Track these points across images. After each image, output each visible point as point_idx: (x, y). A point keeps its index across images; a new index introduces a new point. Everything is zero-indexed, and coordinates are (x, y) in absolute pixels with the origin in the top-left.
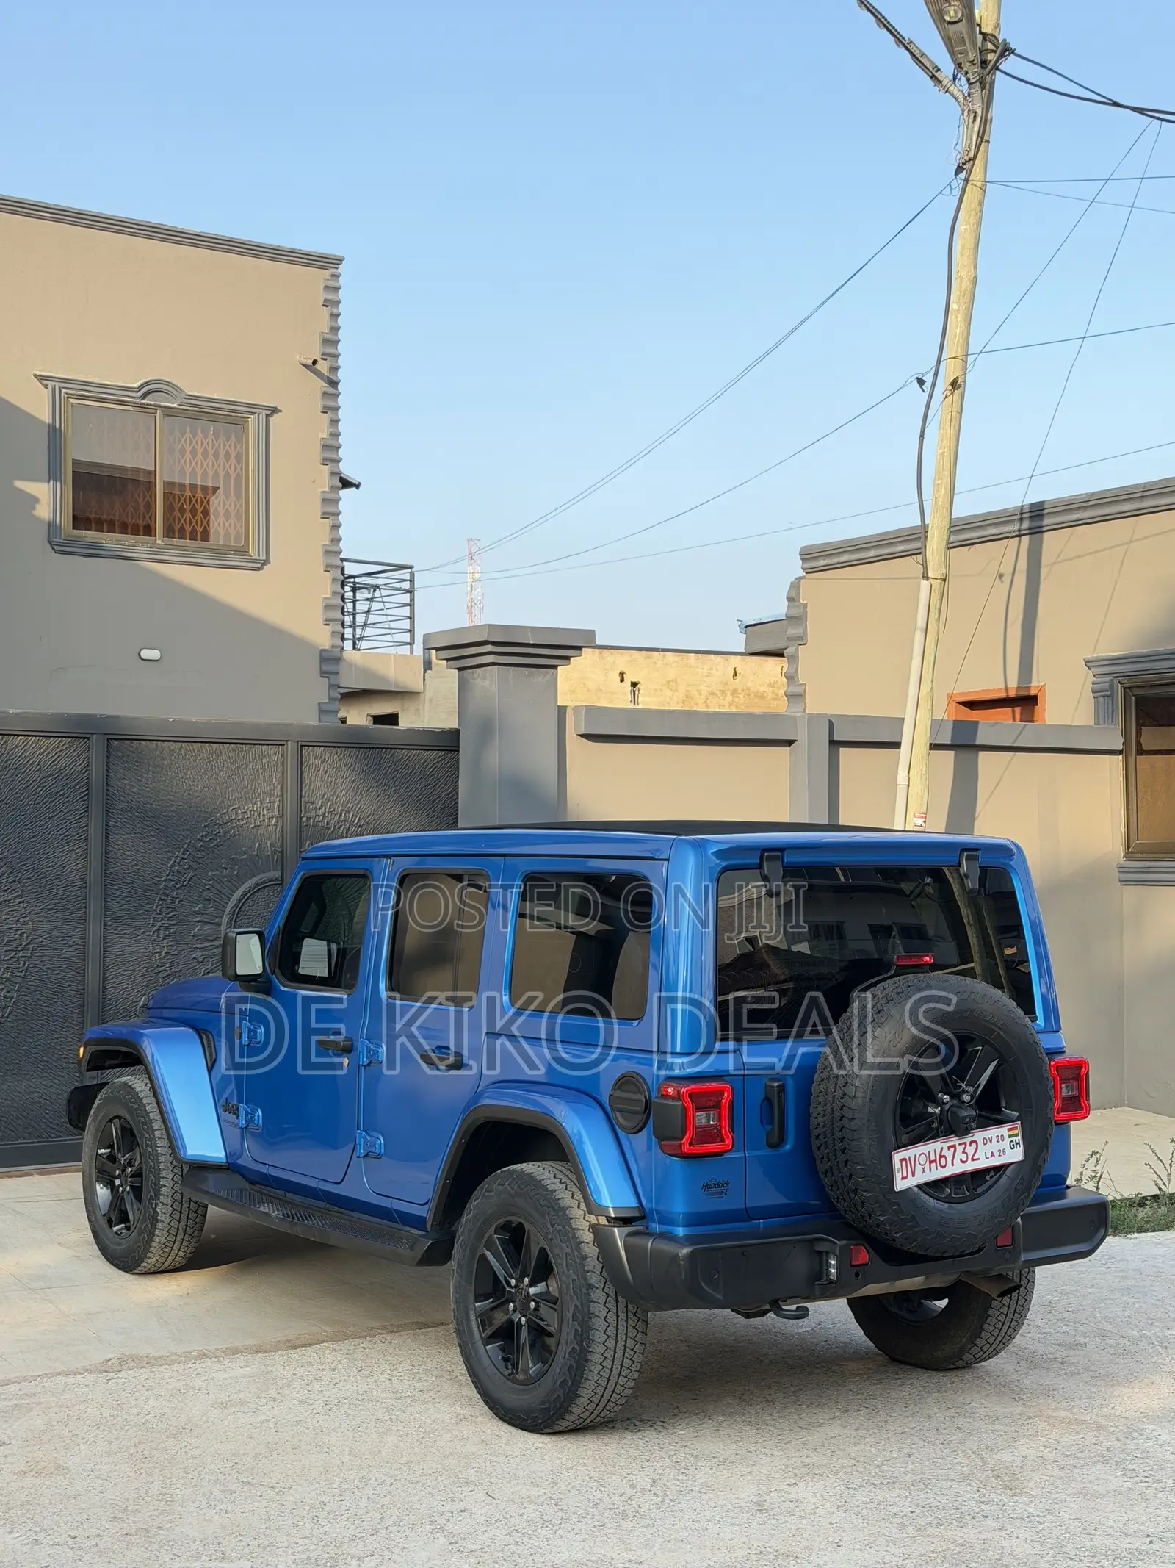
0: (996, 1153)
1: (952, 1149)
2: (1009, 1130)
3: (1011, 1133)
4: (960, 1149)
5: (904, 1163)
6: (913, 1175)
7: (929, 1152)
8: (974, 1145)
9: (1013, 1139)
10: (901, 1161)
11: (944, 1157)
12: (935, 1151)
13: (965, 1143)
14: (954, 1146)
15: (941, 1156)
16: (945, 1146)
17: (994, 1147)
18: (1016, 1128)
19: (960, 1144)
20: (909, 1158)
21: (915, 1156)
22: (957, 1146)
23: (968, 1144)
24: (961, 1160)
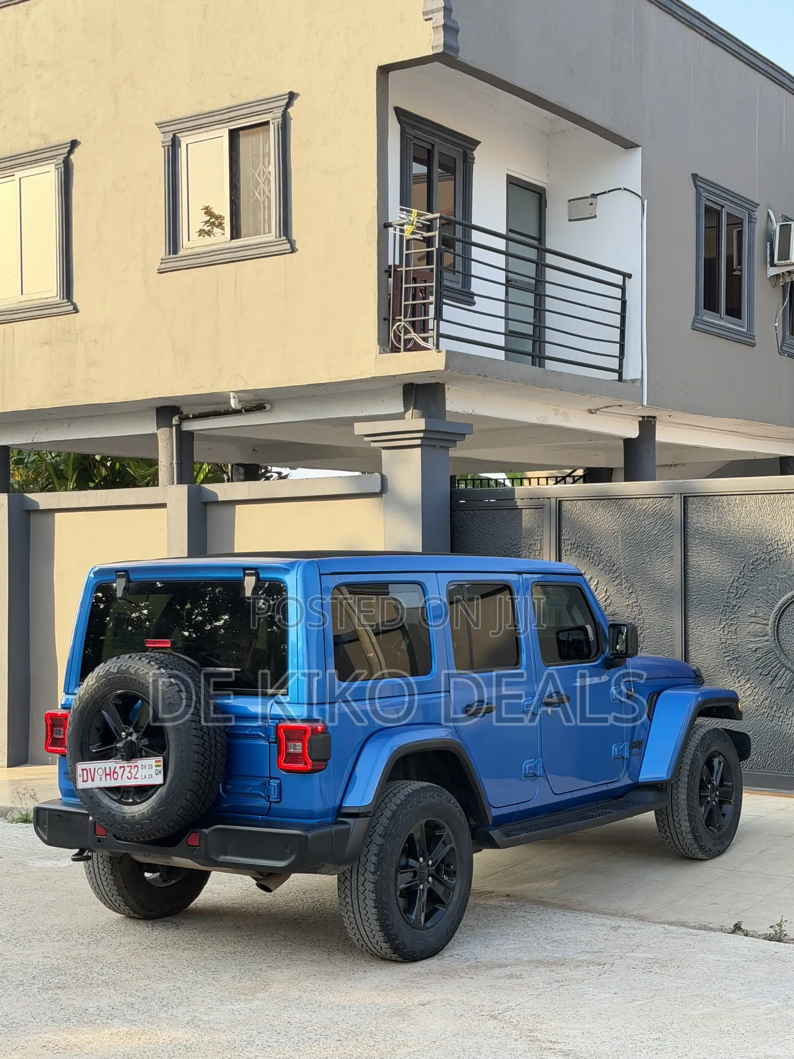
0: (147, 776)
1: (122, 769)
2: (156, 762)
3: (157, 764)
4: (128, 769)
5: (85, 771)
6: (93, 780)
7: (105, 768)
8: (136, 768)
9: (158, 768)
10: (83, 770)
11: (117, 773)
12: (110, 768)
13: (131, 766)
14: (124, 767)
15: (114, 772)
16: (118, 766)
17: (147, 772)
18: (160, 761)
19: (128, 766)
20: (90, 769)
21: (95, 769)
22: (126, 768)
23: (133, 767)
24: (127, 777)
